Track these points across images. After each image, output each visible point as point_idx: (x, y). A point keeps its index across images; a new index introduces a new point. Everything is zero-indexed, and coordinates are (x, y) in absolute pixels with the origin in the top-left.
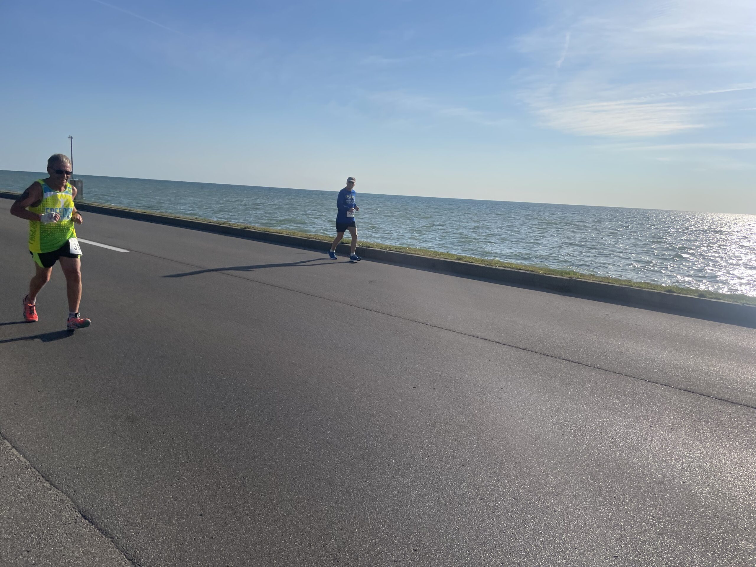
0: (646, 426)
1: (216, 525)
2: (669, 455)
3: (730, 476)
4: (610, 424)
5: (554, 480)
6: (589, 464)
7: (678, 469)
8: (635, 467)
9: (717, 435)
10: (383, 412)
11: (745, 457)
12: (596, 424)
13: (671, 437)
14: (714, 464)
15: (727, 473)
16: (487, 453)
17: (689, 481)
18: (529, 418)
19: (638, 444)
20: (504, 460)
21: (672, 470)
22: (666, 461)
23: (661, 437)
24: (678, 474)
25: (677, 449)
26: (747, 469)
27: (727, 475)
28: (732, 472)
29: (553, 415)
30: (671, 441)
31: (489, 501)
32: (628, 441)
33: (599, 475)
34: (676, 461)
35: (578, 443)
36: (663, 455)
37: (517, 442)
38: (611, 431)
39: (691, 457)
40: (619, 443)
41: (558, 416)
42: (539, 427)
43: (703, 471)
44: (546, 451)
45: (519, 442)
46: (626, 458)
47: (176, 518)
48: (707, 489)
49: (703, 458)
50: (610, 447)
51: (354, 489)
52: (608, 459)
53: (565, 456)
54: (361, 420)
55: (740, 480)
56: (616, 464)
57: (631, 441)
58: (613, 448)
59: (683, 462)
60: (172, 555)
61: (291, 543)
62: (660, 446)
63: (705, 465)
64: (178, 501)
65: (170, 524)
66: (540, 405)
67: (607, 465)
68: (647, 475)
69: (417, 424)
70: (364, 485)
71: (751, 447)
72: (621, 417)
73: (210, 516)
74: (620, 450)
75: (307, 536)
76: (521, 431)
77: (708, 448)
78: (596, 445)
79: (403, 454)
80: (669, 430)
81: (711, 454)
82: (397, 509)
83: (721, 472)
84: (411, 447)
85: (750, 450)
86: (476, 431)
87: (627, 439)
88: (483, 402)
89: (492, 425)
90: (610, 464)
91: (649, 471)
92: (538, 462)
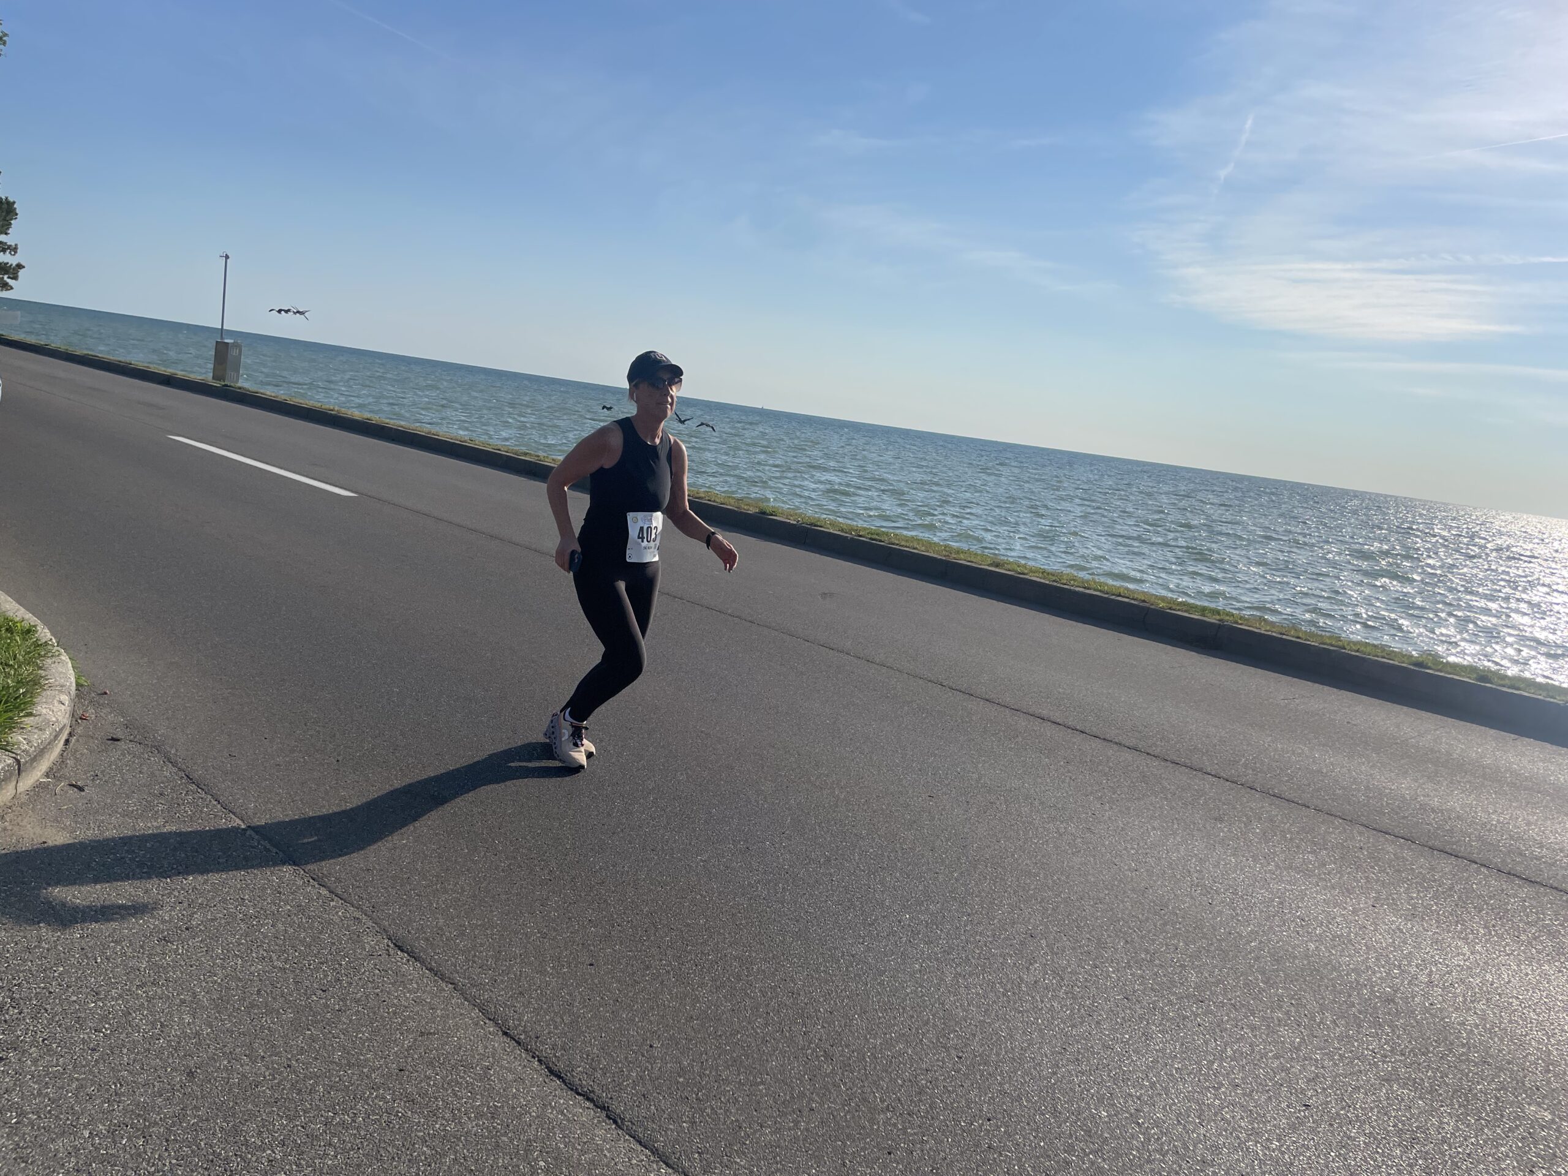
0: (1366, 905)
1: (619, 981)
2: (1405, 957)
3: (1515, 1002)
4: (1297, 895)
5: (1197, 976)
6: (1259, 958)
7: (1422, 982)
8: (1343, 970)
9: (1497, 934)
10: (879, 833)
11: (1545, 974)
12: (1272, 893)
13: (1412, 929)
14: (1488, 981)
15: (1511, 997)
16: (1073, 921)
17: (1440, 1003)
18: (1147, 871)
19: (1349, 935)
20: (1104, 936)
21: (1410, 983)
22: (1400, 967)
23: (1393, 927)
24: (1421, 990)
25: (1422, 949)
26: (1547, 995)
27: (1511, 1000)
28: (1521, 997)
29: (1192, 870)
30: (1412, 935)
31: (1082, 998)
32: (1330, 926)
33: (1277, 976)
34: (1418, 968)
35: (1238, 920)
36: (1394, 956)
37: (1127, 908)
38: (1300, 907)
39: (1447, 965)
40: (1315, 928)
41: (1200, 871)
42: (1166, 886)
43: (1467, 988)
44: (1179, 929)
45: (1130, 908)
46: (1327, 955)
47: (552, 965)
48: (1472, 1019)
49: (1471, 968)
50: (1298, 934)
51: (843, 952)
52: (1293, 953)
53: (1214, 940)
54: (841, 842)
55: (1534, 1010)
56: (1309, 963)
57: (1337, 927)
58: (1304, 936)
59: (1431, 971)
60: (558, 1020)
61: (749, 1023)
62: (1391, 941)
63: (1471, 980)
64: (549, 939)
65: (543, 972)
66: (1167, 850)
67: (1293, 963)
68: (1365, 986)
69: (943, 861)
70: (859, 948)
71: (1560, 958)
72: (1318, 885)
73: (608, 968)
74: (1315, 941)
75: (775, 1015)
76: (1133, 890)
77: (1479, 952)
78: (1271, 928)
79: (923, 906)
80: (1408, 916)
81: (1484, 963)
82: (921, 991)
83: (1499, 994)
84: (935, 896)
85: (1556, 964)
86: (1050, 881)
87: (1330, 923)
88: (1061, 835)
89: (1080, 875)
90: (1297, 962)
91: (1369, 980)
92: (1167, 945)
